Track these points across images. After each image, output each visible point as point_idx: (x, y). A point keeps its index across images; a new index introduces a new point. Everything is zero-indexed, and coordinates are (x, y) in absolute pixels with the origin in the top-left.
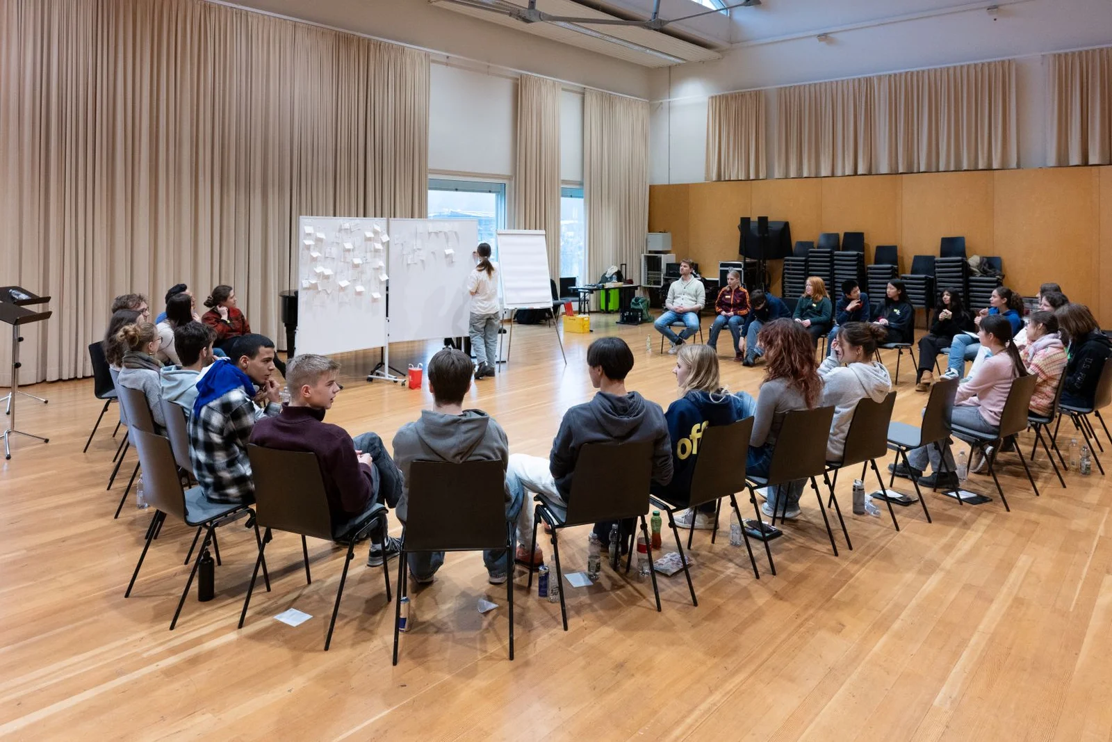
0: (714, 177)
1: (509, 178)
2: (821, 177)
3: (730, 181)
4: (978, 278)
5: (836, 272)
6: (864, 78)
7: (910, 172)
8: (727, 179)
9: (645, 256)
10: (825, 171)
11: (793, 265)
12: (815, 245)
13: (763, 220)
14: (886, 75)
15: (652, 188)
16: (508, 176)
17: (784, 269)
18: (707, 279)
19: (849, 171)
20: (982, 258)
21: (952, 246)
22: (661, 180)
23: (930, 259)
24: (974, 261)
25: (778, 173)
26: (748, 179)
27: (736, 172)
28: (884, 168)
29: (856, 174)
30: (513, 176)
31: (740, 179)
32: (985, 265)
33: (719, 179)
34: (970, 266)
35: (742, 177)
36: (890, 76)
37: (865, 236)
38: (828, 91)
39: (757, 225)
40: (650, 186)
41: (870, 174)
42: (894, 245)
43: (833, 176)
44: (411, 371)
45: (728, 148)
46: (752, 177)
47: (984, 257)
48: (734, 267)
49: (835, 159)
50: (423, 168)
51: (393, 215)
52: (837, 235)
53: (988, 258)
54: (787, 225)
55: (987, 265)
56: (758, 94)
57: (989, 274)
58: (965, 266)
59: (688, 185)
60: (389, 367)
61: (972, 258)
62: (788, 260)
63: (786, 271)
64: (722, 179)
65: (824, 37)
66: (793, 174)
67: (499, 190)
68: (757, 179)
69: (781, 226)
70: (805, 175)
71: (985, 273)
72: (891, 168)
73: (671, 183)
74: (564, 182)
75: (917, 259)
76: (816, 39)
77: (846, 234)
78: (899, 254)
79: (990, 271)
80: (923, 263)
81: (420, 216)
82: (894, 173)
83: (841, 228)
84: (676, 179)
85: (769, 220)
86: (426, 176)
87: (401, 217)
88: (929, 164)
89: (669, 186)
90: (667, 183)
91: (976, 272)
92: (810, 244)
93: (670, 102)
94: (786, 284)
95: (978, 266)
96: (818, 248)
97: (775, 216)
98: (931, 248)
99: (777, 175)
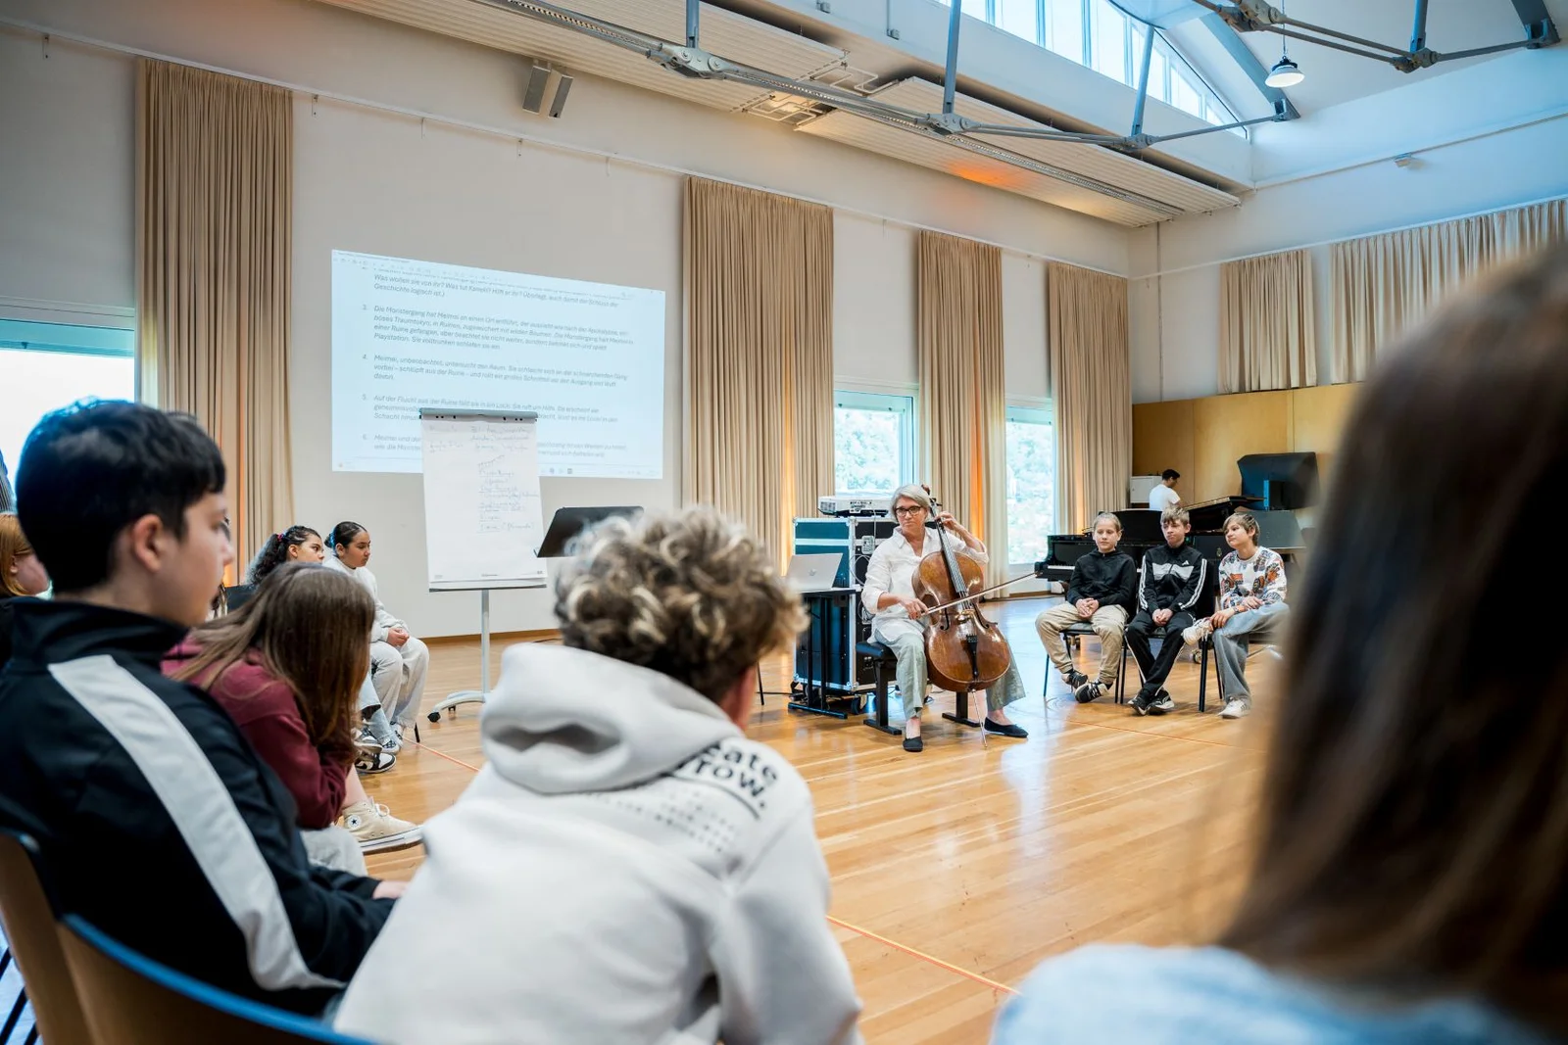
0: (1234, 385)
3: (1259, 391)
6: (1476, 217)
8: (1254, 388)
14: (1515, 210)
15: (1137, 407)
22: (1150, 395)
25: (1336, 375)
26: (1288, 387)
27: (1268, 377)
31: (1275, 387)
33: (1242, 389)
35: (1278, 383)
36: (1522, 210)
38: (1414, 242)
40: (1133, 406)
46: (1295, 383)
56: (1299, 255)
64: (1247, 389)
65: (1405, 160)
68: (1303, 385)
73: (1166, 399)
76: (1393, 163)
84: (1173, 393)
89: (1163, 404)
90: (1158, 399)
93: (1159, 277)
99: (1334, 378)
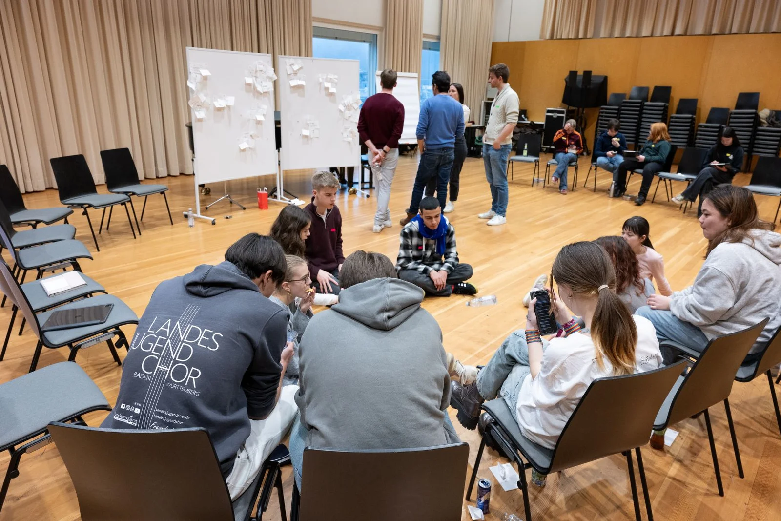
0: (548, 36)
1: (380, 29)
2: (640, 37)
3: (561, 39)
4: (765, 128)
5: (643, 119)
7: (722, 33)
8: (558, 37)
9: (485, 103)
10: (645, 32)
11: (606, 113)
12: (628, 96)
13: (587, 74)
15: (494, 45)
16: (379, 27)
17: (599, 116)
18: (535, 122)
19: (667, 31)
20: (772, 111)
21: (748, 100)
22: (502, 37)
23: (724, 111)
24: (764, 113)
25: (603, 33)
26: (577, 38)
27: (567, 31)
28: (700, 30)
29: (672, 34)
30: (384, 28)
31: (570, 37)
32: (773, 117)
33: (552, 38)
34: (760, 117)
35: (572, 36)
37: (672, 90)
39: (581, 78)
40: (493, 43)
41: (685, 34)
42: (695, 98)
43: (652, 36)
44: (258, 193)
45: (563, 11)
46: (580, 36)
47: (773, 111)
48: (558, 113)
49: (656, 21)
50: (308, 18)
51: (283, 53)
52: (647, 89)
53: (776, 111)
54: (606, 78)
55: (775, 117)
57: (775, 125)
58: (757, 117)
59: (523, 43)
60: (284, 190)
61: (763, 111)
62: (602, 109)
63: (600, 118)
64: (555, 38)
66: (617, 33)
67: (372, 40)
68: (585, 37)
69: (602, 79)
70: (628, 34)
71: (772, 124)
72: (706, 29)
73: (510, 40)
74: (425, 36)
75: (714, 111)
77: (656, 88)
78: (698, 106)
79: (777, 122)
80: (718, 115)
81: (306, 55)
82: (708, 34)
83: (651, 82)
84: (514, 38)
85: (593, 74)
86: (311, 24)
87: (290, 54)
88: (741, 26)
89: (508, 43)
90: (507, 41)
91: (764, 123)
92: (623, 96)
94: (599, 129)
95: (767, 118)
96: (630, 99)
97: (597, 71)
98: (728, 101)
